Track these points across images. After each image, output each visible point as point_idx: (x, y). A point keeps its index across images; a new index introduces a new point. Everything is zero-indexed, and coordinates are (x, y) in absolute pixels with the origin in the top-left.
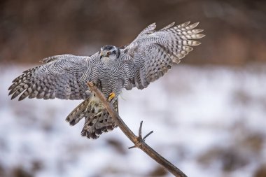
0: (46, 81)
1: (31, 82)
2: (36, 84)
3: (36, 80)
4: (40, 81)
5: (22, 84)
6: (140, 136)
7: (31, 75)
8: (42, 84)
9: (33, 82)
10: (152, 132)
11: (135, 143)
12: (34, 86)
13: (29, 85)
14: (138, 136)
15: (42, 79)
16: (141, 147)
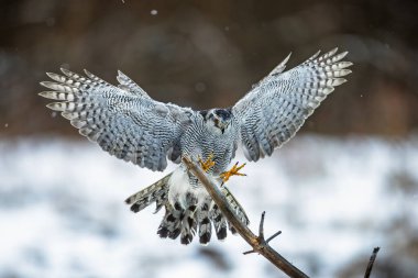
0: (98, 111)
1: (80, 98)
2: (85, 106)
3: (88, 99)
4: (93, 105)
5: (68, 88)
6: (261, 235)
7: (88, 87)
8: (91, 112)
9: (84, 99)
10: (280, 233)
11: (253, 245)
12: (80, 105)
13: (75, 100)
14: (257, 234)
15: (96, 105)
16: (262, 252)
